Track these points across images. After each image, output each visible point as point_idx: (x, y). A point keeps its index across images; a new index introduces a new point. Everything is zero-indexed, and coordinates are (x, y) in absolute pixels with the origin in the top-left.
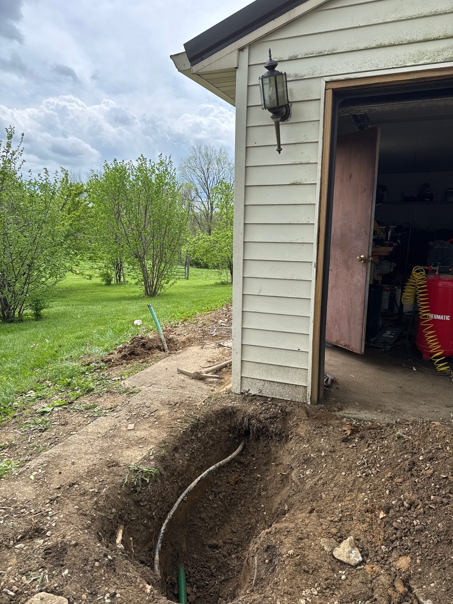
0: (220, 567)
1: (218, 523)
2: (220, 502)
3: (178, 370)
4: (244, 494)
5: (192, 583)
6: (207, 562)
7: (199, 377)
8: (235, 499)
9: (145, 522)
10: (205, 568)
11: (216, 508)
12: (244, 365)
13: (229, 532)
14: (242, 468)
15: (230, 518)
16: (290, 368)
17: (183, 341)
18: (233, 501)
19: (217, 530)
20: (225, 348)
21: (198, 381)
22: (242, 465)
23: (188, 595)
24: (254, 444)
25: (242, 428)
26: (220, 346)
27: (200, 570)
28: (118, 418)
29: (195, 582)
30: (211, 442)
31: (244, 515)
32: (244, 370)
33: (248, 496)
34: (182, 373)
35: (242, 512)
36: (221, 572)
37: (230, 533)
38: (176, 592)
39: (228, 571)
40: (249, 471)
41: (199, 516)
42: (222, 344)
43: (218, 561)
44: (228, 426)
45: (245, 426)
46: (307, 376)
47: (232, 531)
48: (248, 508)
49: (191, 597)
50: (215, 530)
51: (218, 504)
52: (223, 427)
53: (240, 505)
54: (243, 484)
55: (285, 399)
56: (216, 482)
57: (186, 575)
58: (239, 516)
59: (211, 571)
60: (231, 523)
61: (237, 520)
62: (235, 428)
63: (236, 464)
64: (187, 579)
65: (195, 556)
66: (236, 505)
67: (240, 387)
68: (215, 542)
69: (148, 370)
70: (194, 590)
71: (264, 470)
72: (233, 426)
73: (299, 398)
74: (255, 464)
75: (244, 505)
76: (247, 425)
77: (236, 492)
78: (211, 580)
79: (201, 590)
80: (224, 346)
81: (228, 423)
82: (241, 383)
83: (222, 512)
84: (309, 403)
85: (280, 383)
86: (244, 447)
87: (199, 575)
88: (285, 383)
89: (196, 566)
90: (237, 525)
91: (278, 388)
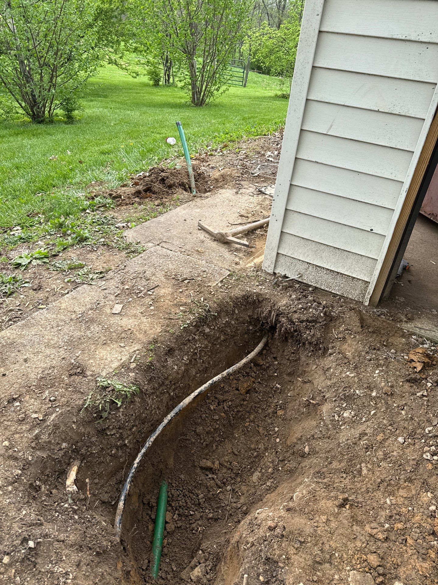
0: (210, 498)
1: (218, 439)
2: (223, 414)
3: (199, 225)
4: (255, 407)
5: (174, 508)
6: (196, 487)
7: (222, 240)
8: (243, 413)
9: (113, 452)
10: (192, 493)
11: (217, 420)
12: (284, 238)
13: (229, 451)
14: (259, 370)
15: (232, 434)
16: (350, 254)
17: (216, 177)
18: (240, 414)
19: (214, 447)
20: (266, 196)
21: (222, 245)
22: (259, 368)
23: (166, 522)
24: (279, 344)
25: (267, 323)
26: (261, 192)
27: (186, 495)
28: (105, 291)
29: (178, 508)
30: (222, 338)
31: (251, 434)
32: (283, 245)
33: (260, 411)
34: (203, 229)
35: (249, 430)
36: (211, 505)
37: (230, 453)
38: (153, 517)
39: (218, 508)
40: (267, 376)
41: (194, 429)
42: (263, 189)
43: (209, 491)
44: (249, 316)
45: (271, 321)
46: (373, 268)
47: (232, 452)
48: (258, 426)
49: (169, 525)
50: (213, 447)
51: (221, 416)
52: (241, 317)
53: (248, 420)
54: (256, 395)
55: (333, 291)
56: (222, 386)
57: (168, 497)
58: (245, 434)
59: (198, 500)
60: (233, 441)
61: (242, 439)
62: (258, 320)
63: (252, 364)
64: (168, 501)
65: (182, 476)
66: (244, 419)
67: (273, 266)
68: (209, 464)
69: (161, 218)
70: (175, 517)
71: (286, 381)
72: (255, 317)
73: (354, 295)
74: (276, 370)
75: (253, 421)
76: (274, 320)
77: (245, 403)
78: (197, 510)
79: (183, 519)
80: (265, 194)
81: (250, 313)
82: (276, 261)
83: (224, 425)
84: (367, 304)
85: (331, 271)
86: (266, 345)
87: (183, 501)
88: (338, 273)
89: (181, 489)
90: (241, 445)
91: (326, 276)
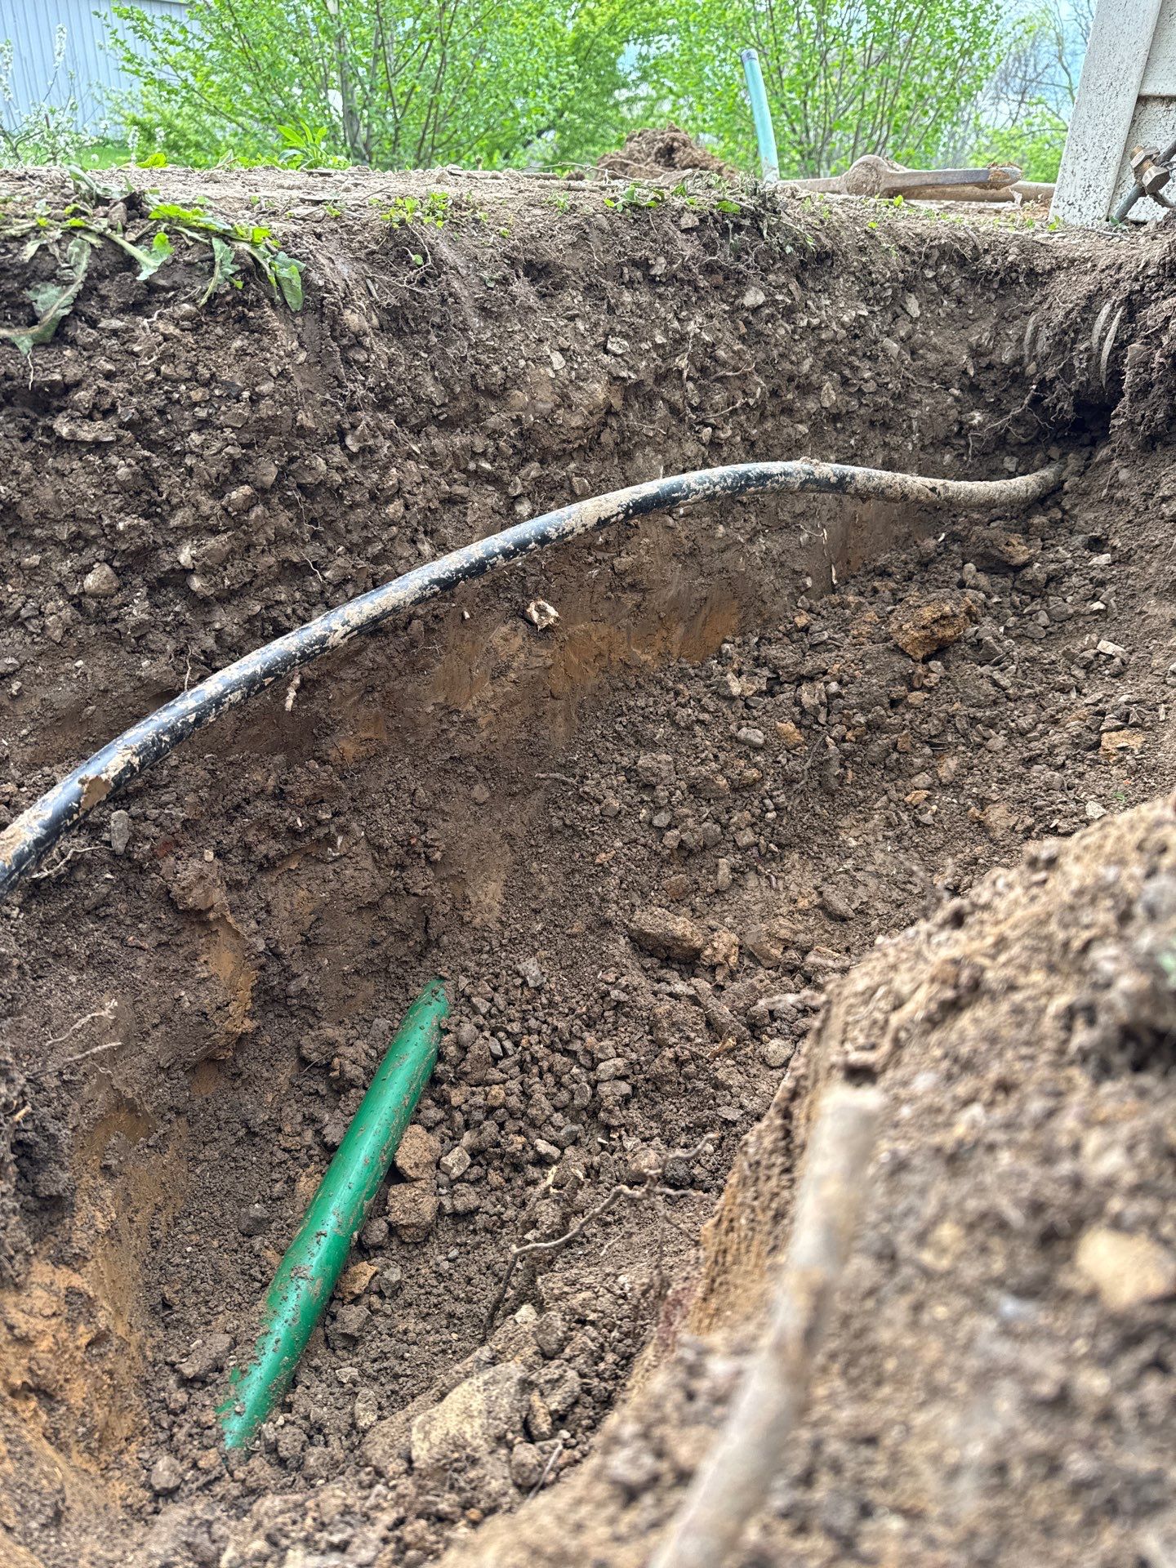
11: (757, 749)
15: (832, 832)
23: (395, 1175)
25: (1067, 372)
38: (332, 1134)
45: (1092, 355)
49: (410, 1193)
50: (715, 870)
51: (778, 735)
53: (923, 779)
54: (985, 670)
56: (801, 621)
57: (440, 1057)
59: (594, 1085)
62: (1015, 376)
64: (434, 1081)
66: (900, 771)
68: (681, 926)
70: (449, 1160)
72: (1006, 357)
74: (1102, 583)
